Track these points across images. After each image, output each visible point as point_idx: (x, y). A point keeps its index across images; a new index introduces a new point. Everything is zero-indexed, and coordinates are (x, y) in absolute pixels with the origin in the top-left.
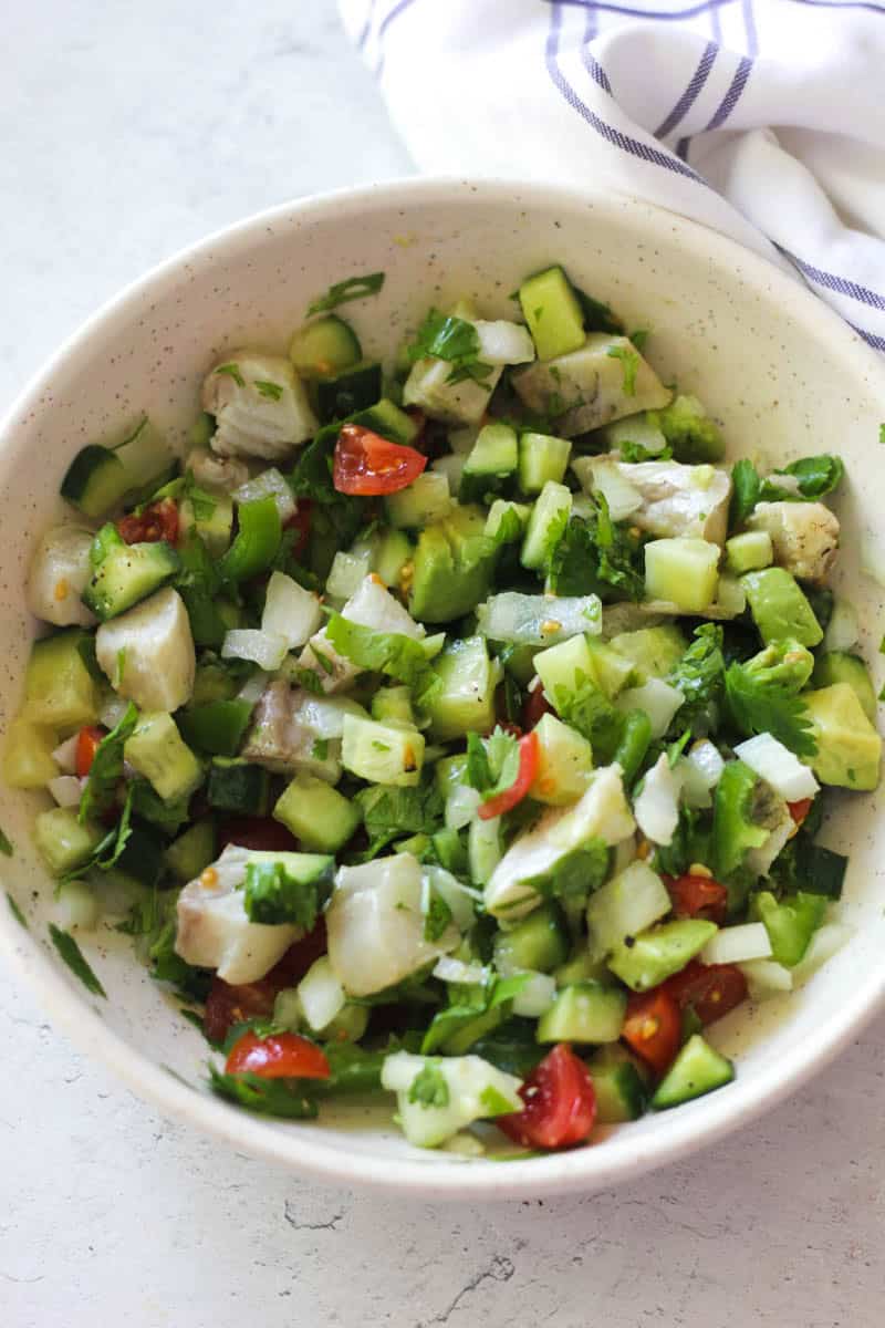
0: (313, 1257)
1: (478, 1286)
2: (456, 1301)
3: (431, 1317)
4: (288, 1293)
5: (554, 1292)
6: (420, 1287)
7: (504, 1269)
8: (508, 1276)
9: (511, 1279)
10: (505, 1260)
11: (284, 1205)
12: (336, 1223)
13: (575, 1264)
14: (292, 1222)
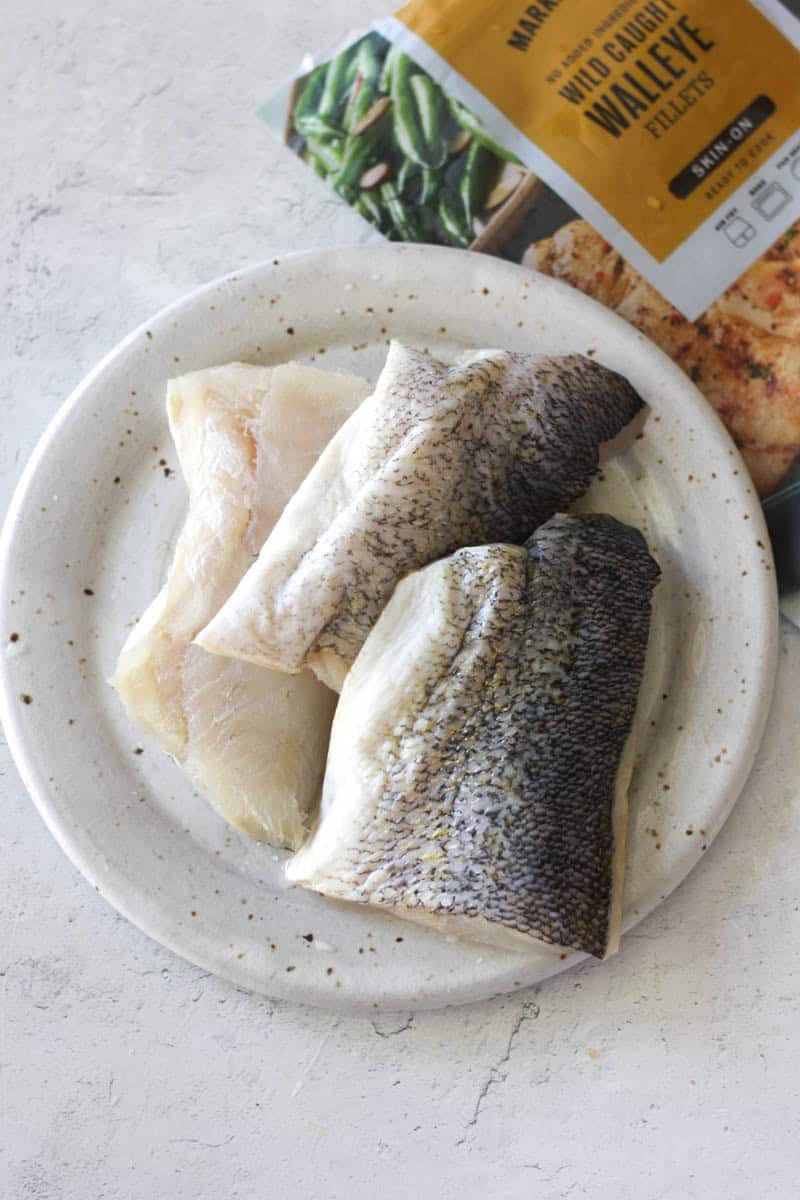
0: (405, 1053)
1: (521, 1029)
2: (510, 1043)
3: (499, 1060)
4: (398, 1082)
5: (570, 1012)
6: (483, 1043)
7: (533, 1010)
8: (537, 1014)
9: (540, 1015)
10: (531, 1004)
11: (371, 1026)
12: (411, 1024)
13: (577, 989)
14: (382, 1035)
